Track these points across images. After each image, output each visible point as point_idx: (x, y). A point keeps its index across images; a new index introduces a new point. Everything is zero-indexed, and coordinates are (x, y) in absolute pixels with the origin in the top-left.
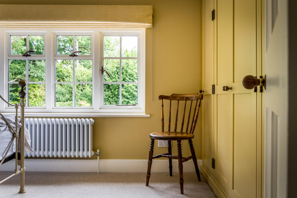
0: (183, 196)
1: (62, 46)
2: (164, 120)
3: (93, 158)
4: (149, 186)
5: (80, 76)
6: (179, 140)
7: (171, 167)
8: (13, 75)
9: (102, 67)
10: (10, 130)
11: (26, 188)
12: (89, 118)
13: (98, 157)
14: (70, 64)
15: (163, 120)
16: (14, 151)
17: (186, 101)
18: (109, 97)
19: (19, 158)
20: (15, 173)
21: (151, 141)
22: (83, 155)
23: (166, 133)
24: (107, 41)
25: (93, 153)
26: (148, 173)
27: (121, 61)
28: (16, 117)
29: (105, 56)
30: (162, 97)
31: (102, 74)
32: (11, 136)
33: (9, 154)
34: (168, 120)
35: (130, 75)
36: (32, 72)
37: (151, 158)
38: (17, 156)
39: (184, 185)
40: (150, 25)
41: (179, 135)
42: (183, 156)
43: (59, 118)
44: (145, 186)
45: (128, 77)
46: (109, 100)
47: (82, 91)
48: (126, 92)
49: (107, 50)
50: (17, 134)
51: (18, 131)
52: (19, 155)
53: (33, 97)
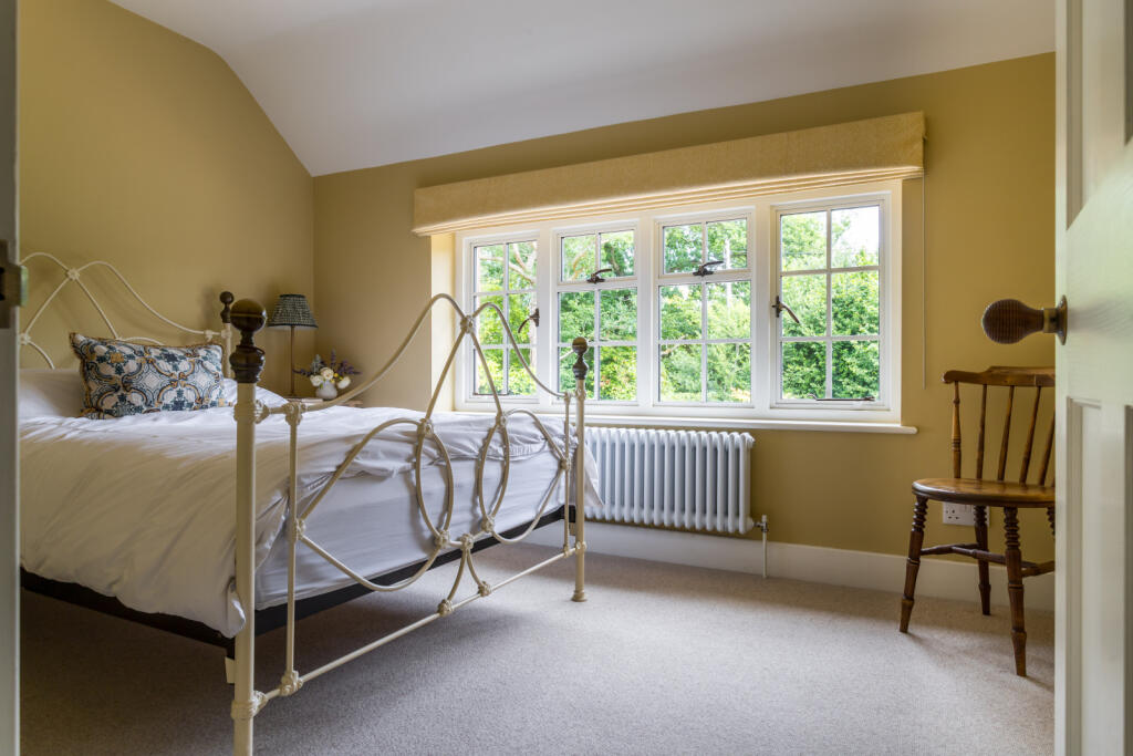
0: (1024, 682)
1: (692, 255)
2: (962, 444)
3: (751, 535)
4: (910, 635)
5: (735, 328)
6: (1011, 506)
7: (985, 588)
8: (581, 330)
9: (778, 299)
10: (552, 452)
11: (587, 592)
12: (740, 431)
13: (764, 535)
14: (710, 298)
15: (958, 443)
16: (562, 501)
17: (1040, 387)
18: (813, 380)
19: (573, 519)
20: (563, 552)
21: (917, 504)
22: (725, 527)
23: (969, 482)
24: (807, 231)
25: (751, 523)
26: (905, 594)
27: (829, 279)
28: (566, 424)
29: (784, 269)
30: (953, 377)
31: (778, 316)
32: (555, 466)
33: (550, 507)
34: (977, 446)
35: (871, 319)
36: (623, 323)
37: (916, 555)
38: (567, 514)
39: (1027, 648)
40: (916, 168)
41: (1016, 493)
42: (1024, 559)
43: (666, 428)
44: (898, 630)
45: (867, 325)
46: (810, 387)
47: (740, 364)
48: (861, 366)
49: (805, 256)
50: (569, 463)
51: (570, 455)
52: (573, 510)
53: (623, 380)
